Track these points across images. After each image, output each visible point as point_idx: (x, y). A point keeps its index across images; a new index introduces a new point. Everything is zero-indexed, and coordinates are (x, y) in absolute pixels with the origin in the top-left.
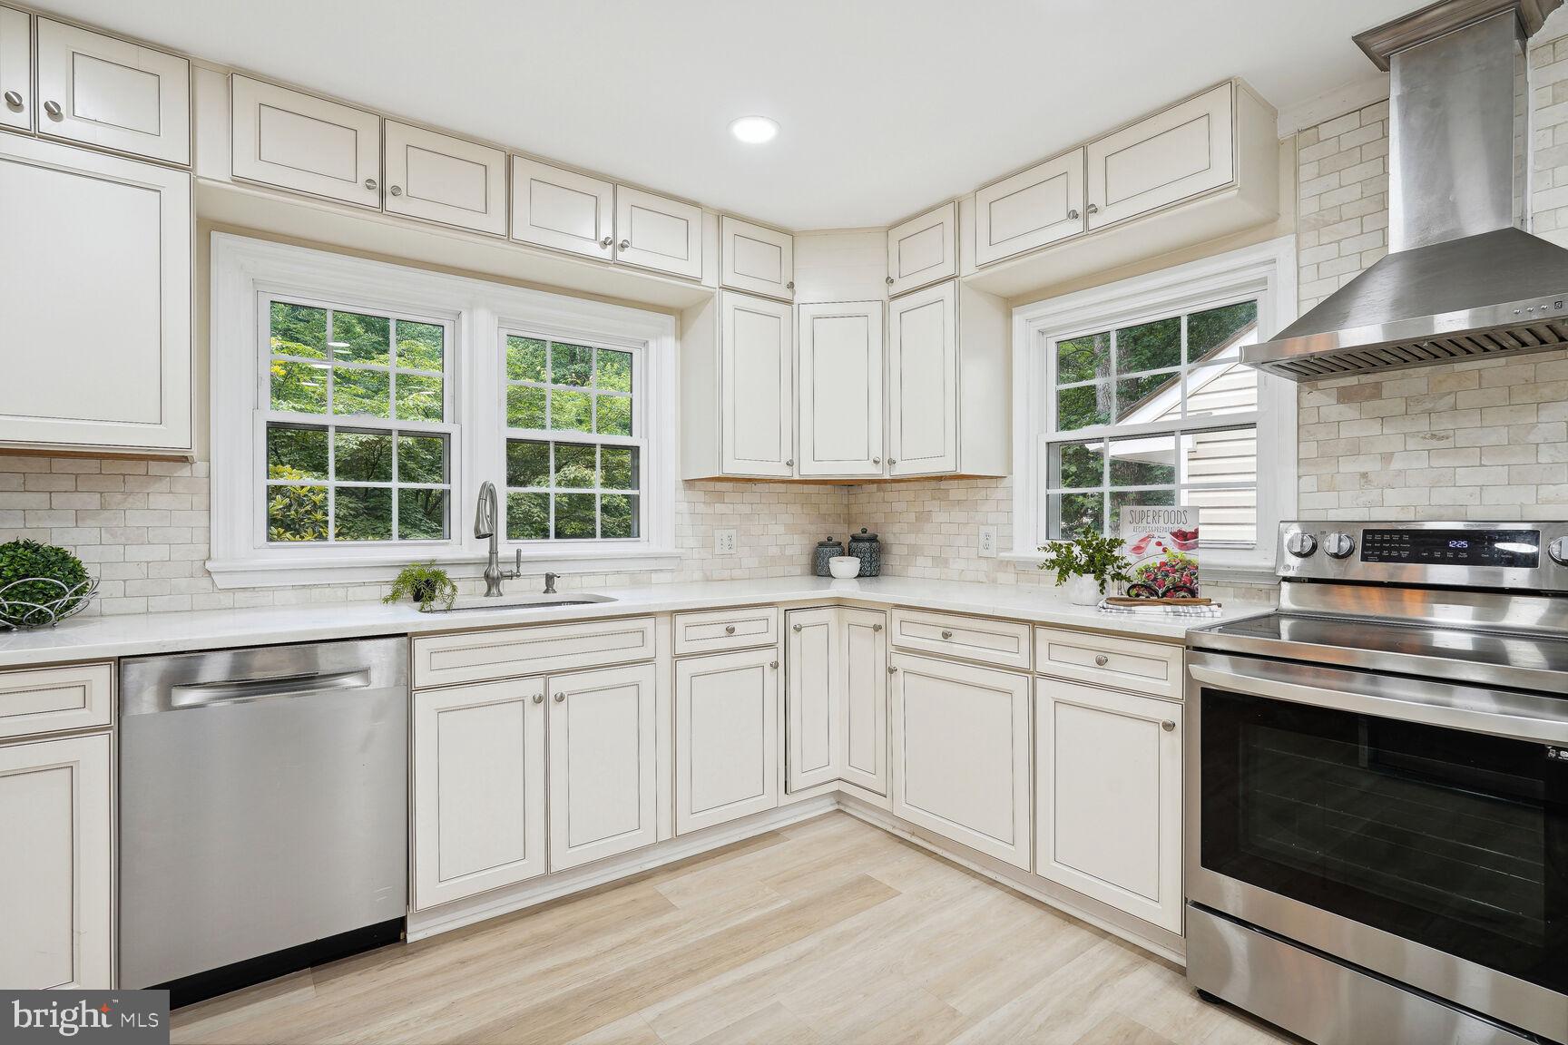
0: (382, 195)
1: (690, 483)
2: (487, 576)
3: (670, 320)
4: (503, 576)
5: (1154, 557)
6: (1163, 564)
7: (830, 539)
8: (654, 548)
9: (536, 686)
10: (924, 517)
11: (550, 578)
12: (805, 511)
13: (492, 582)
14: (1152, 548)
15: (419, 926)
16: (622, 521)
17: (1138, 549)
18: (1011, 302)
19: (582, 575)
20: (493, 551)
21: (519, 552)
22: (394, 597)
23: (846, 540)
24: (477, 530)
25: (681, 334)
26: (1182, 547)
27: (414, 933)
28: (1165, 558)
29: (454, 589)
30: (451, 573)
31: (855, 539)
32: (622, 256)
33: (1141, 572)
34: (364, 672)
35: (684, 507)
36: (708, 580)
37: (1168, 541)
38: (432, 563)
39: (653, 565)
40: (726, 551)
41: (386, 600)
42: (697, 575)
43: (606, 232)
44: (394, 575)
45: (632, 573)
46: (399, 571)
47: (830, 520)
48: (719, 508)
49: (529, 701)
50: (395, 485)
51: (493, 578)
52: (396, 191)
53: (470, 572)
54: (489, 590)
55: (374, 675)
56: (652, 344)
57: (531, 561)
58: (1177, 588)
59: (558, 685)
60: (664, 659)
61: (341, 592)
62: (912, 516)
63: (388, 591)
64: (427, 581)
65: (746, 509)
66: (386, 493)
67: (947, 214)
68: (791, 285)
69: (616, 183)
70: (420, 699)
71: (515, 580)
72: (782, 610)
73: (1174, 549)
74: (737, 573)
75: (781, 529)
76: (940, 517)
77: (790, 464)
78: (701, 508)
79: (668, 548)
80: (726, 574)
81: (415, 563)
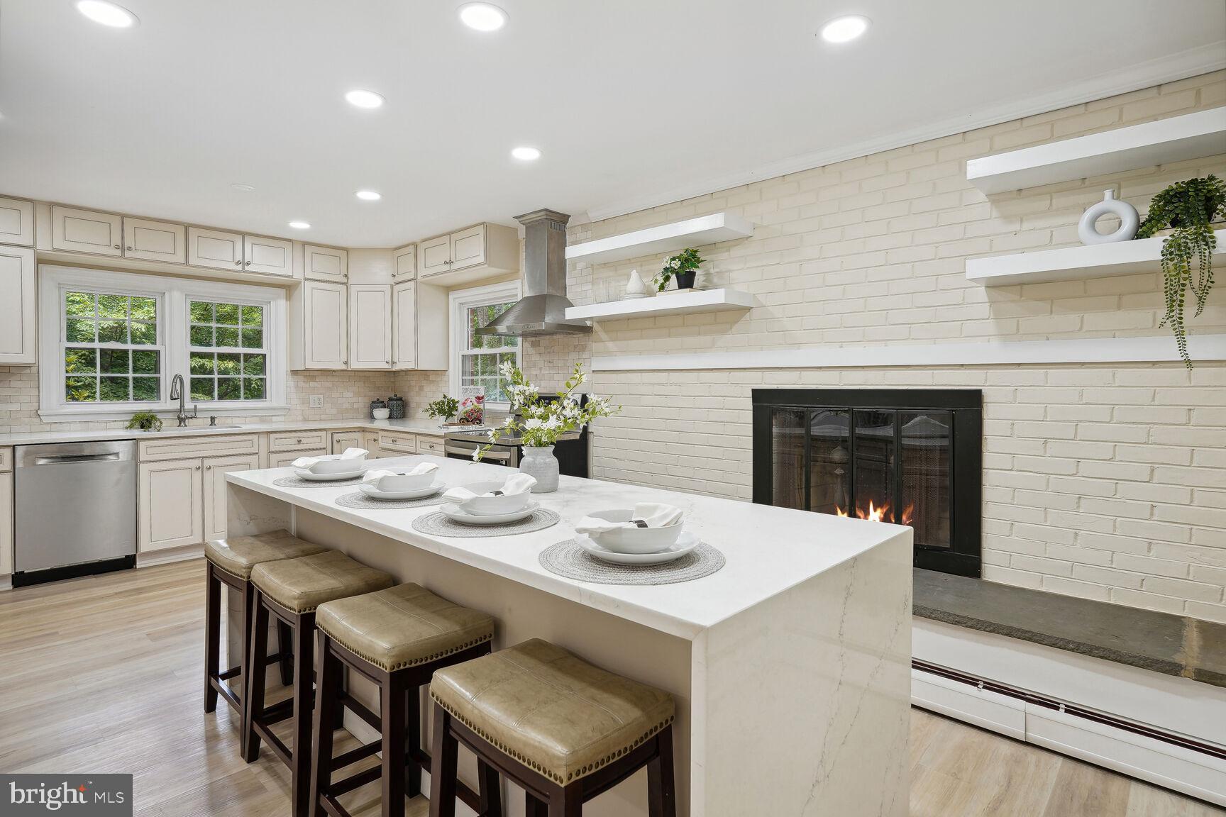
0: (123, 252)
1: (295, 372)
2: (179, 418)
3: (282, 292)
4: (187, 418)
5: (469, 407)
6: (472, 410)
7: (378, 400)
8: (274, 404)
9: (197, 463)
10: (421, 388)
11: (213, 419)
12: (366, 385)
13: (181, 420)
14: (469, 403)
15: (141, 563)
16: (256, 391)
17: (464, 404)
18: (449, 289)
19: (232, 417)
20: (182, 405)
21: (195, 406)
22: (131, 427)
23: (386, 400)
24: (171, 396)
25: (289, 297)
26: (478, 403)
27: (140, 564)
28: (472, 407)
29: (161, 423)
30: (159, 416)
31: (390, 399)
32: (247, 268)
33: (465, 413)
34: (117, 454)
35: (292, 384)
36: (306, 420)
37: (474, 400)
38: (150, 411)
39: (273, 413)
40: (317, 405)
41: (127, 428)
42: (300, 418)
43: (239, 257)
44: (131, 417)
45: (262, 416)
46: (133, 415)
47: (383, 389)
48: (312, 384)
49: (193, 469)
50: (130, 375)
51: (182, 418)
52: (130, 249)
53: (171, 416)
54: (180, 423)
55: (120, 455)
56: (273, 303)
57: (202, 411)
58: (476, 419)
59: (207, 463)
60: (263, 453)
61: (104, 425)
62: (417, 389)
63: (127, 424)
64: (147, 420)
65: (329, 384)
66: (126, 379)
67: (411, 249)
68: (346, 276)
69: (243, 234)
70: (142, 466)
71: (194, 419)
72: (330, 433)
73: (476, 404)
74: (323, 417)
75: (350, 395)
76: (427, 389)
77: (346, 363)
78: (301, 384)
79: (283, 404)
80: (317, 417)
81: (141, 412)
